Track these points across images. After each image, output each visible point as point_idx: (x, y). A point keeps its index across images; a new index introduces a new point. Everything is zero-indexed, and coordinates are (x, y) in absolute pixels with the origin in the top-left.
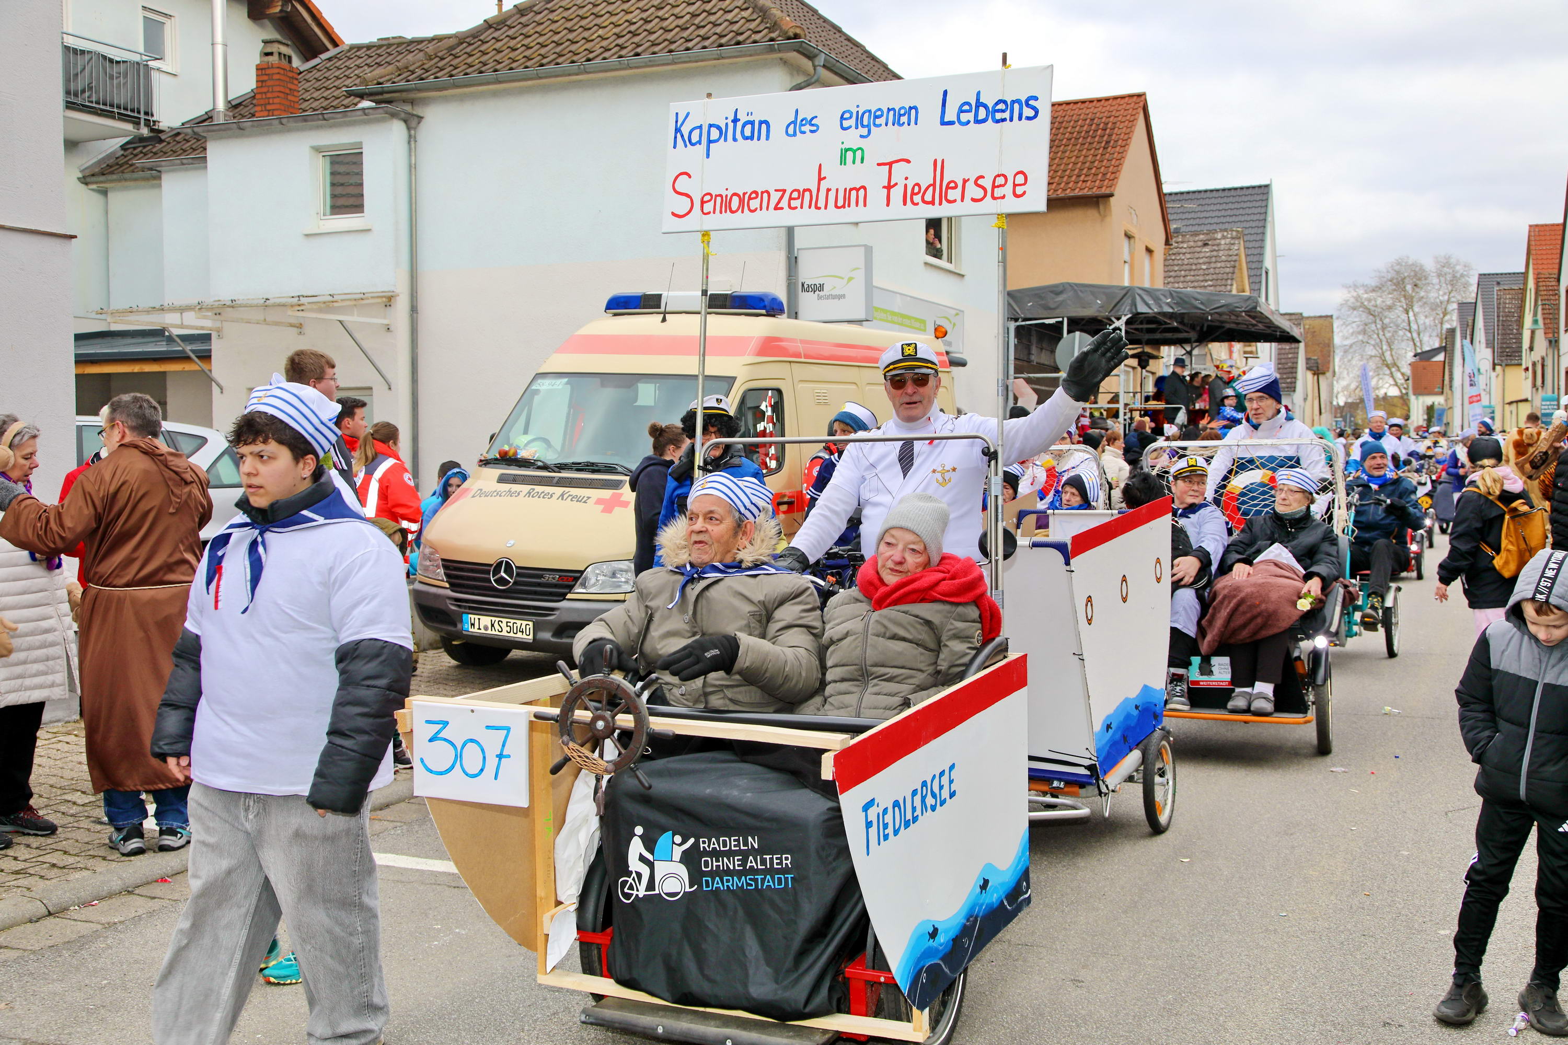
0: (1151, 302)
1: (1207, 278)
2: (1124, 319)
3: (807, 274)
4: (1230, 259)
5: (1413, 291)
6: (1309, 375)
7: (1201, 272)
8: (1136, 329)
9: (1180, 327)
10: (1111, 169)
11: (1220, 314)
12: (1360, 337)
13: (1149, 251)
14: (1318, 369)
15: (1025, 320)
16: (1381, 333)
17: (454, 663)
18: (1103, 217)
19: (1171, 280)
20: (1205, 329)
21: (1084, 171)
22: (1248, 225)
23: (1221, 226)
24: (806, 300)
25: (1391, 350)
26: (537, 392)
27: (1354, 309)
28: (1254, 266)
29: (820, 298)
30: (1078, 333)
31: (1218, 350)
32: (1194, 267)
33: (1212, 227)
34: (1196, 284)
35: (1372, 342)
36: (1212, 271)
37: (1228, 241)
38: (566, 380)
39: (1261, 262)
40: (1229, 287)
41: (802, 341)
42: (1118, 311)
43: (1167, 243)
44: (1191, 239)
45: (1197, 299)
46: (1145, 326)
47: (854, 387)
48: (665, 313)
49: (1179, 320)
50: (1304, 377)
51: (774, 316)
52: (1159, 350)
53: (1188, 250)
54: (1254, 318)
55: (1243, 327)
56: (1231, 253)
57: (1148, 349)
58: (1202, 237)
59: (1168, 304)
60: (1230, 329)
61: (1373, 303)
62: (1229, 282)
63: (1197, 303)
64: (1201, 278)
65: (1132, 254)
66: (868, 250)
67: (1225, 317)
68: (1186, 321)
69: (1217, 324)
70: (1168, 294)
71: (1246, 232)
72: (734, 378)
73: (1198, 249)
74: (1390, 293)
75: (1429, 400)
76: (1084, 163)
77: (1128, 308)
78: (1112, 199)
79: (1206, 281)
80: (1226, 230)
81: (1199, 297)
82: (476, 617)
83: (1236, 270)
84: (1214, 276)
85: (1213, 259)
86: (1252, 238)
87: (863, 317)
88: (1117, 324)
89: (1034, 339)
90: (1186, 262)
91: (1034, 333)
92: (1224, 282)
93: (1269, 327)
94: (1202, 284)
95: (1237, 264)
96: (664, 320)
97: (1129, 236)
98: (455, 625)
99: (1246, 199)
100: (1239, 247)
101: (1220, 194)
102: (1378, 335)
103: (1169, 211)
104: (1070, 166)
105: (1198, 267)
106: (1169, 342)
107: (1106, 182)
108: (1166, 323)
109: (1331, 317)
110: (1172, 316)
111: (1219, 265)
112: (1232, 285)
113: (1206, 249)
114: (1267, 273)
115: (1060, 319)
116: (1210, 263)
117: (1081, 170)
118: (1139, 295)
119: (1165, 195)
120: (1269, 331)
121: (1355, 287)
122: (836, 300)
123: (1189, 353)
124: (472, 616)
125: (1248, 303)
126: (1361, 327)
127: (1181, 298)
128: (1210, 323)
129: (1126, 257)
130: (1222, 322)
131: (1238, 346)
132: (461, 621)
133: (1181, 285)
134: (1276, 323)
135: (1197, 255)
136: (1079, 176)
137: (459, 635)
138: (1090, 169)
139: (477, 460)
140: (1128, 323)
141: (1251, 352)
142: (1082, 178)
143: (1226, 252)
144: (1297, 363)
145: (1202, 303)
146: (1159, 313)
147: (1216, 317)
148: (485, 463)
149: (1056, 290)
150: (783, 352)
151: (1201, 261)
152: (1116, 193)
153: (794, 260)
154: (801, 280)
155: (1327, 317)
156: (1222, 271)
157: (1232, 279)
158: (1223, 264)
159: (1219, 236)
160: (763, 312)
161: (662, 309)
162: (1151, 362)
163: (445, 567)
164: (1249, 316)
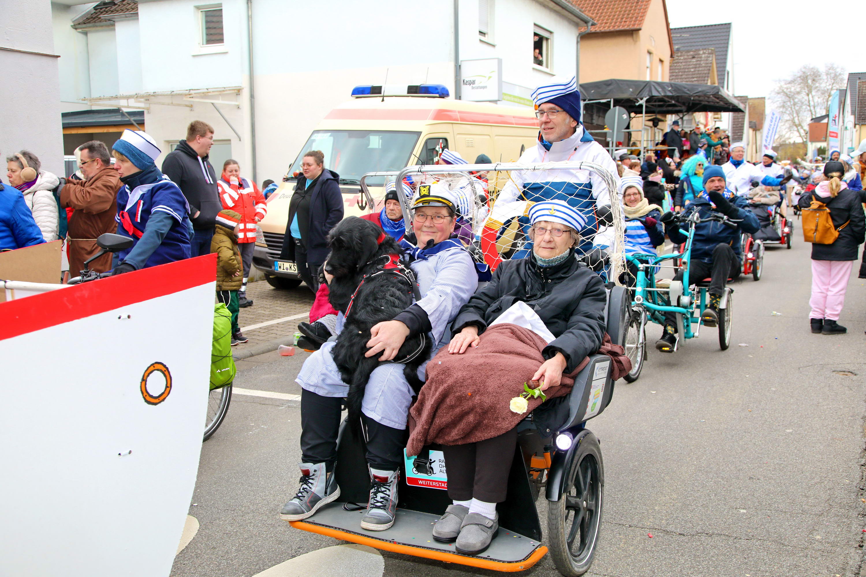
0: (660, 90)
1: (694, 76)
2: (645, 99)
3: (466, 75)
4: (707, 65)
5: (812, 83)
6: (751, 131)
7: (691, 73)
8: (653, 105)
9: (677, 103)
10: (640, 15)
11: (699, 96)
12: (781, 109)
13: (661, 61)
14: (756, 127)
15: (589, 100)
16: (793, 107)
17: (272, 288)
18: (635, 42)
19: (673, 77)
20: (691, 105)
21: (625, 16)
22: (718, 46)
23: (704, 47)
24: (465, 89)
25: (798, 117)
26: (314, 141)
27: (778, 93)
28: (721, 69)
29: (473, 88)
30: (617, 107)
31: (700, 117)
32: (687, 70)
33: (698, 48)
34: (687, 80)
35: (788, 112)
36: (697, 72)
37: (706, 55)
38: (329, 134)
39: (725, 67)
40: (706, 82)
41: (459, 112)
42: (641, 95)
43: (672, 56)
44: (686, 54)
45: (685, 88)
46: (657, 103)
47: (488, 137)
48: (383, 97)
49: (676, 100)
50: (748, 132)
51: (443, 98)
52: (665, 117)
53: (684, 61)
54: (718, 98)
55: (712, 104)
56: (707, 62)
57: (659, 117)
58: (692, 53)
59: (669, 91)
60: (705, 105)
61: (789, 90)
62: (706, 78)
63: (685, 90)
64: (691, 76)
65: (651, 62)
66: (500, 61)
67: (701, 98)
68: (680, 100)
69: (697, 102)
70: (669, 85)
71: (717, 50)
72: (421, 133)
73: (689, 60)
74: (799, 84)
75: (819, 145)
76: (625, 11)
77: (647, 93)
78: (640, 32)
79: (693, 78)
80: (705, 49)
81: (686, 86)
82: (282, 263)
83: (710, 72)
84: (698, 75)
85: (698, 66)
86: (721, 53)
87: (496, 98)
88: (641, 102)
89: (595, 111)
90: (682, 67)
91: (595, 108)
92: (703, 79)
93: (726, 104)
94: (691, 80)
95: (711, 68)
96: (383, 100)
97: (650, 53)
98: (271, 267)
99: (717, 31)
100: (713, 59)
101: (703, 28)
102: (791, 108)
103: (673, 39)
104: (618, 13)
105: (689, 70)
106: (671, 112)
107: (637, 22)
108: (669, 102)
109: (764, 98)
110: (672, 98)
111: (701, 69)
112: (707, 80)
113: (694, 60)
114: (728, 73)
115: (609, 100)
116: (696, 68)
117: (623, 15)
118: (654, 86)
119: (672, 29)
120: (726, 106)
121: (780, 81)
122: (482, 90)
123: (682, 118)
124: (280, 263)
125: (714, 90)
126: (782, 104)
127: (676, 87)
128: (694, 102)
129: (648, 64)
130: (700, 101)
131: (710, 114)
132: (274, 265)
133: (679, 80)
134: (730, 101)
135: (688, 63)
136: (622, 19)
137: (273, 273)
138: (628, 15)
139: (282, 178)
140: (647, 101)
141: (718, 118)
142: (624, 20)
143: (705, 62)
144: (743, 124)
145: (688, 90)
146: (665, 96)
147: (697, 98)
148: (287, 180)
149: (608, 83)
150: (450, 118)
151: (691, 67)
152: (643, 28)
153: (458, 67)
154: (463, 78)
155: (762, 98)
156: (703, 72)
157: (708, 77)
158: (703, 69)
159: (701, 52)
160: (437, 95)
161: (382, 95)
162: (660, 123)
163: (265, 236)
164: (715, 97)
